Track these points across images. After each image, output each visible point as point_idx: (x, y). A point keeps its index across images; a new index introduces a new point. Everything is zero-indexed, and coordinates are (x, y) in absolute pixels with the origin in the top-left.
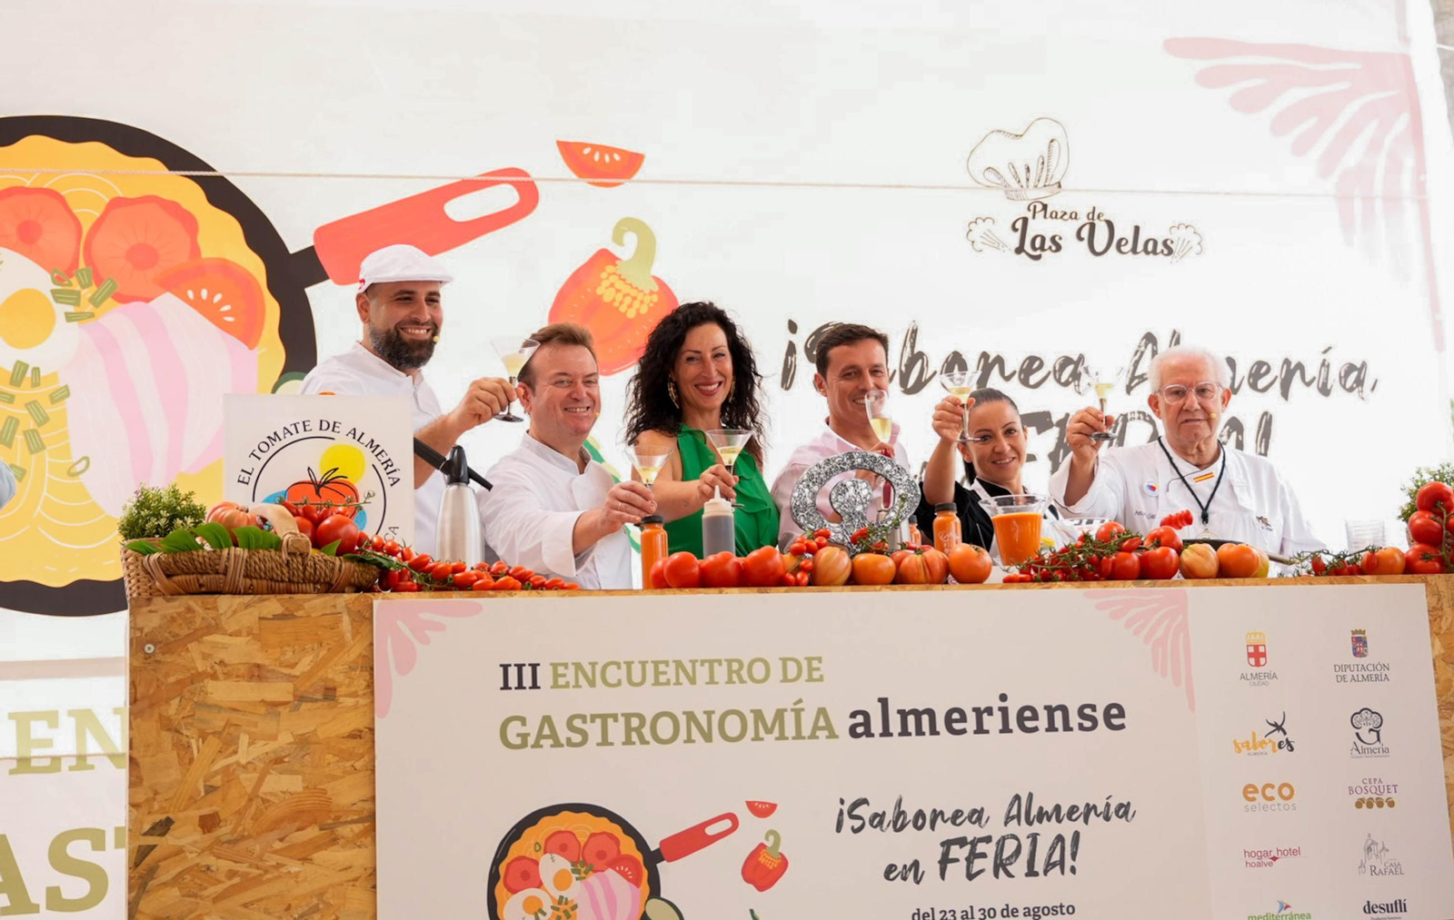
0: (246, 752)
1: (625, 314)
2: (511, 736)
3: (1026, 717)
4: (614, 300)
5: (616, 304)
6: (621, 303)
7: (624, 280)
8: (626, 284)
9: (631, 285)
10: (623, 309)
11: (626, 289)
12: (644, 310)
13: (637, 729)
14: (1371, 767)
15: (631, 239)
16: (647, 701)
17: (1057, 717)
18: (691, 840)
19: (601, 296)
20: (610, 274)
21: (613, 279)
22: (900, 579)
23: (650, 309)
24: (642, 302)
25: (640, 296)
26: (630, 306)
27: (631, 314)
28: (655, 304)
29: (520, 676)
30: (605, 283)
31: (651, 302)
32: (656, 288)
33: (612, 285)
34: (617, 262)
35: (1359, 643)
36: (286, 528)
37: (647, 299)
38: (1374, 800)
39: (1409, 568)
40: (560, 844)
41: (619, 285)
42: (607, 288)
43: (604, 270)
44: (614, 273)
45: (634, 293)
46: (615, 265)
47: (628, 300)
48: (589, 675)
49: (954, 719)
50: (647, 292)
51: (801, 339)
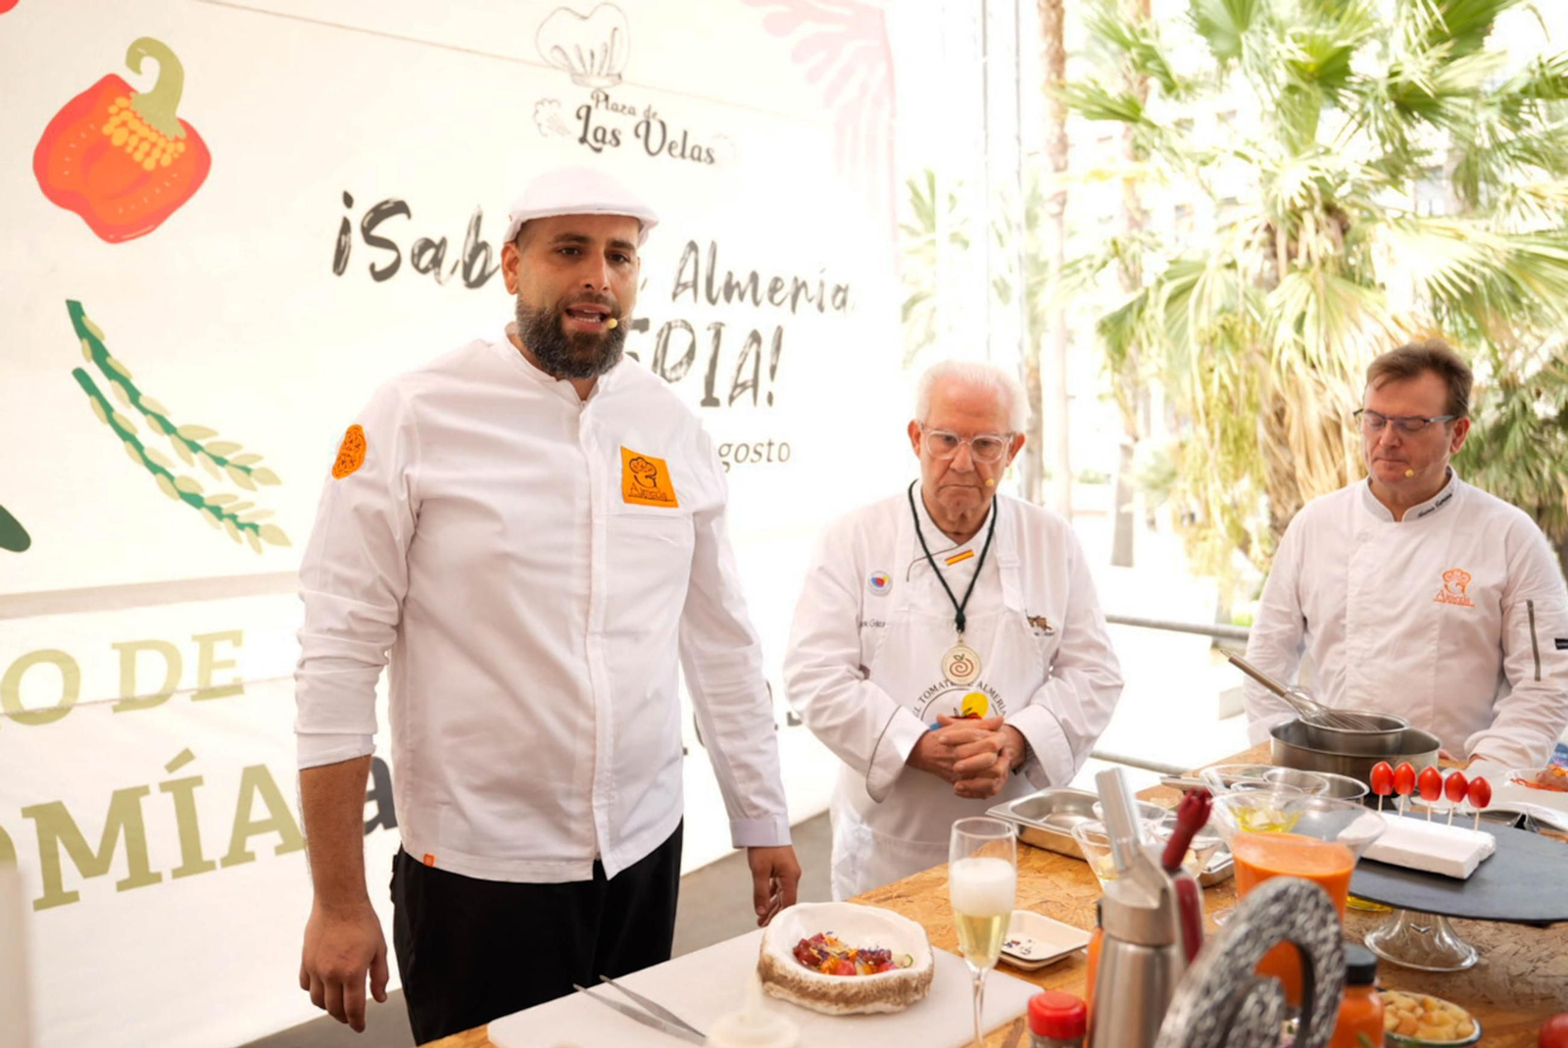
1: (139, 165)
4: (126, 144)
5: (129, 150)
6: (136, 149)
7: (141, 119)
8: (142, 124)
9: (149, 126)
10: (138, 156)
11: (144, 132)
12: (166, 161)
15: (151, 67)
19: (109, 137)
20: (121, 110)
21: (126, 115)
23: (175, 162)
24: (164, 151)
25: (162, 143)
26: (148, 154)
27: (149, 165)
28: (183, 156)
30: (115, 121)
31: (176, 151)
32: (182, 134)
33: (124, 124)
34: (132, 94)
37: (171, 148)
41: (134, 124)
42: (117, 127)
43: (113, 103)
44: (127, 109)
45: (153, 137)
46: (129, 98)
47: (145, 146)
50: (171, 137)
51: (357, 216)
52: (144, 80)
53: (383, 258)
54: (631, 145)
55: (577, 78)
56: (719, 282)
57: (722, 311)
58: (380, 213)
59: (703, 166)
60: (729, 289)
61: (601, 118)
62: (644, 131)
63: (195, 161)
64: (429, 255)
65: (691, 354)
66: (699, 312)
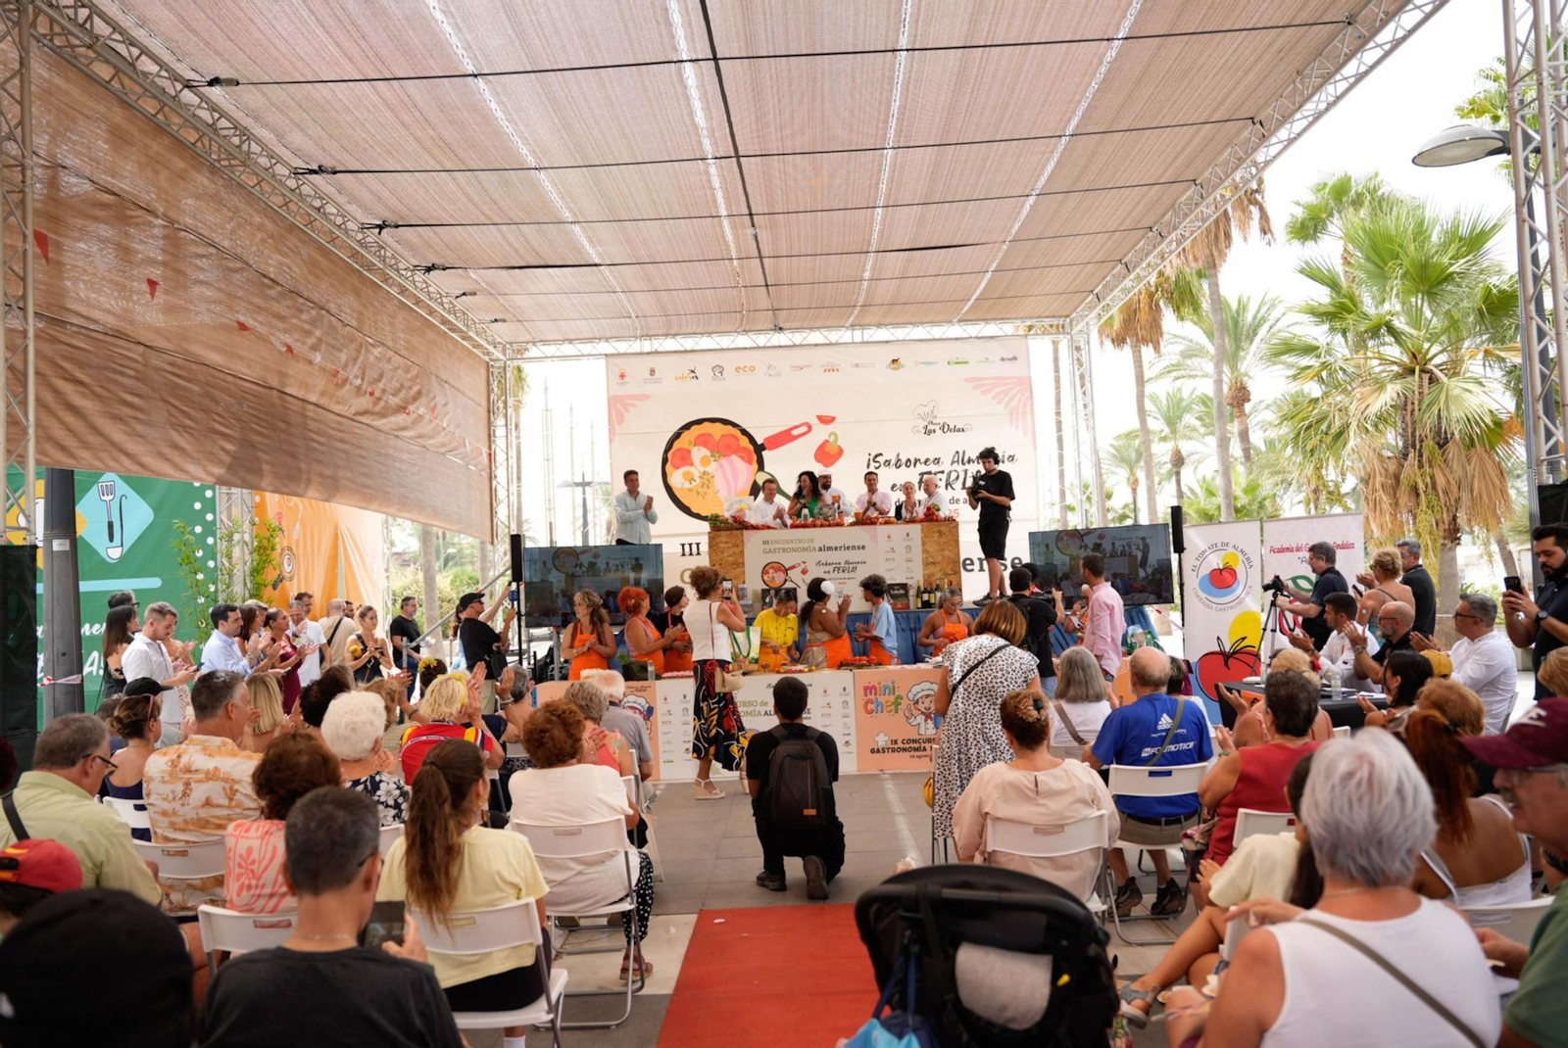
0: (726, 554)
1: (831, 454)
2: (765, 552)
3: (848, 548)
4: (828, 451)
10: (831, 452)
13: (784, 550)
14: (908, 555)
15: (833, 437)
16: (786, 546)
17: (854, 547)
18: (793, 567)
19: (826, 450)
20: (828, 445)
22: (829, 526)
23: (837, 452)
24: (835, 451)
25: (834, 449)
29: (766, 542)
30: (827, 447)
31: (837, 450)
34: (829, 442)
35: (908, 535)
36: (730, 521)
38: (910, 561)
39: (922, 521)
40: (773, 568)
41: (830, 447)
43: (826, 444)
47: (832, 450)
48: (776, 542)
49: (836, 548)
50: (836, 448)
51: (871, 458)
52: (832, 439)
53: (877, 465)
54: (939, 432)
55: (924, 420)
56: (966, 459)
57: (967, 466)
58: (876, 456)
59: (961, 433)
60: (969, 461)
61: (930, 427)
62: (942, 429)
63: (840, 452)
64: (888, 463)
65: (958, 477)
66: (960, 468)
